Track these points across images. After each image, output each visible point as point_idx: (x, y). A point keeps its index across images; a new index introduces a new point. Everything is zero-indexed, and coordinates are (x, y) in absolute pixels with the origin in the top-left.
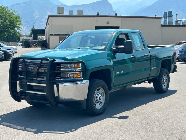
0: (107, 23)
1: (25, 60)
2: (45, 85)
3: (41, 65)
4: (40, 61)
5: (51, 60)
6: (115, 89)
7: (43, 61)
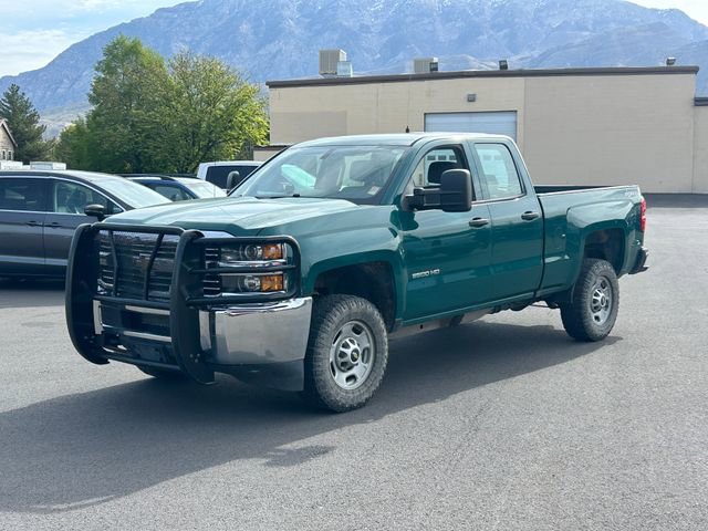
0: (469, 101)
1: (115, 233)
2: (167, 313)
3: (159, 248)
4: (156, 236)
5: (187, 234)
6: (422, 327)
7: (165, 236)
